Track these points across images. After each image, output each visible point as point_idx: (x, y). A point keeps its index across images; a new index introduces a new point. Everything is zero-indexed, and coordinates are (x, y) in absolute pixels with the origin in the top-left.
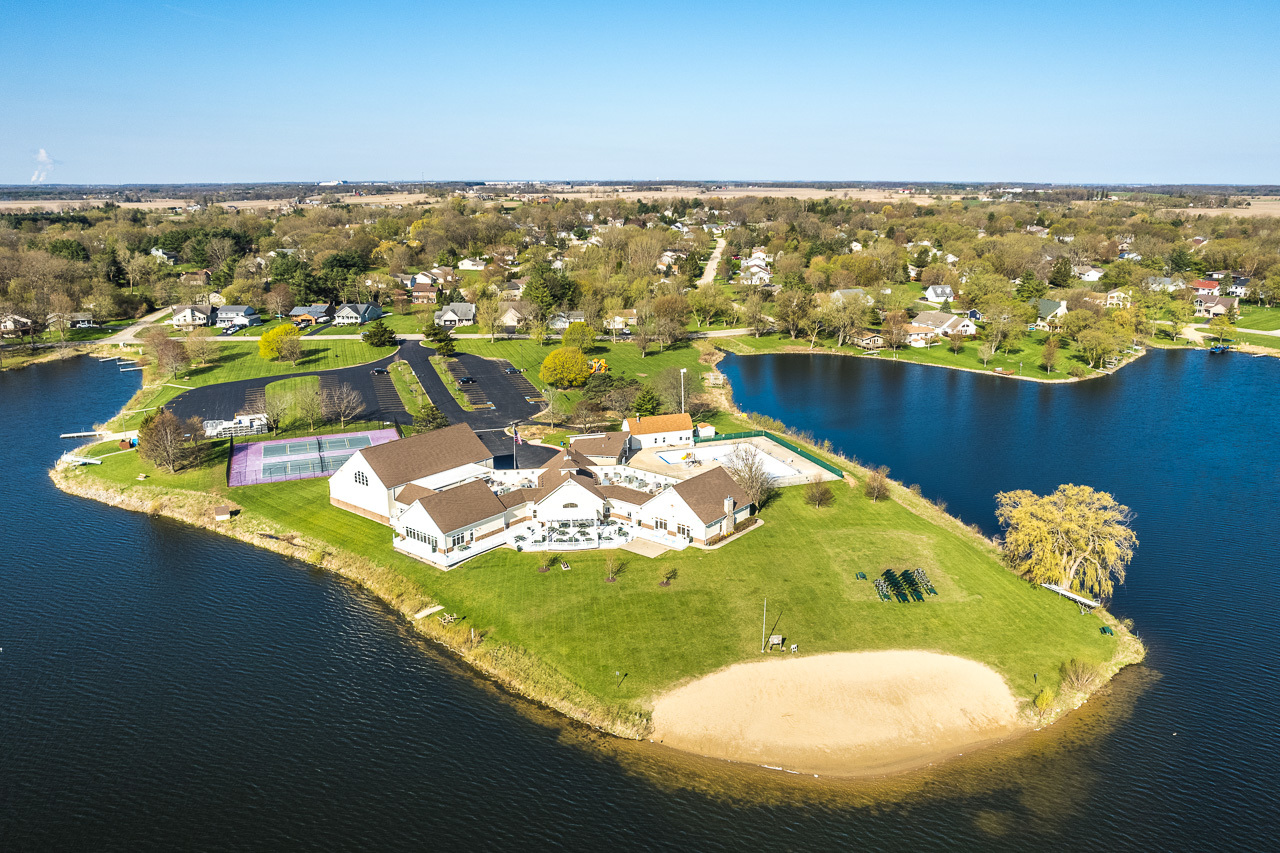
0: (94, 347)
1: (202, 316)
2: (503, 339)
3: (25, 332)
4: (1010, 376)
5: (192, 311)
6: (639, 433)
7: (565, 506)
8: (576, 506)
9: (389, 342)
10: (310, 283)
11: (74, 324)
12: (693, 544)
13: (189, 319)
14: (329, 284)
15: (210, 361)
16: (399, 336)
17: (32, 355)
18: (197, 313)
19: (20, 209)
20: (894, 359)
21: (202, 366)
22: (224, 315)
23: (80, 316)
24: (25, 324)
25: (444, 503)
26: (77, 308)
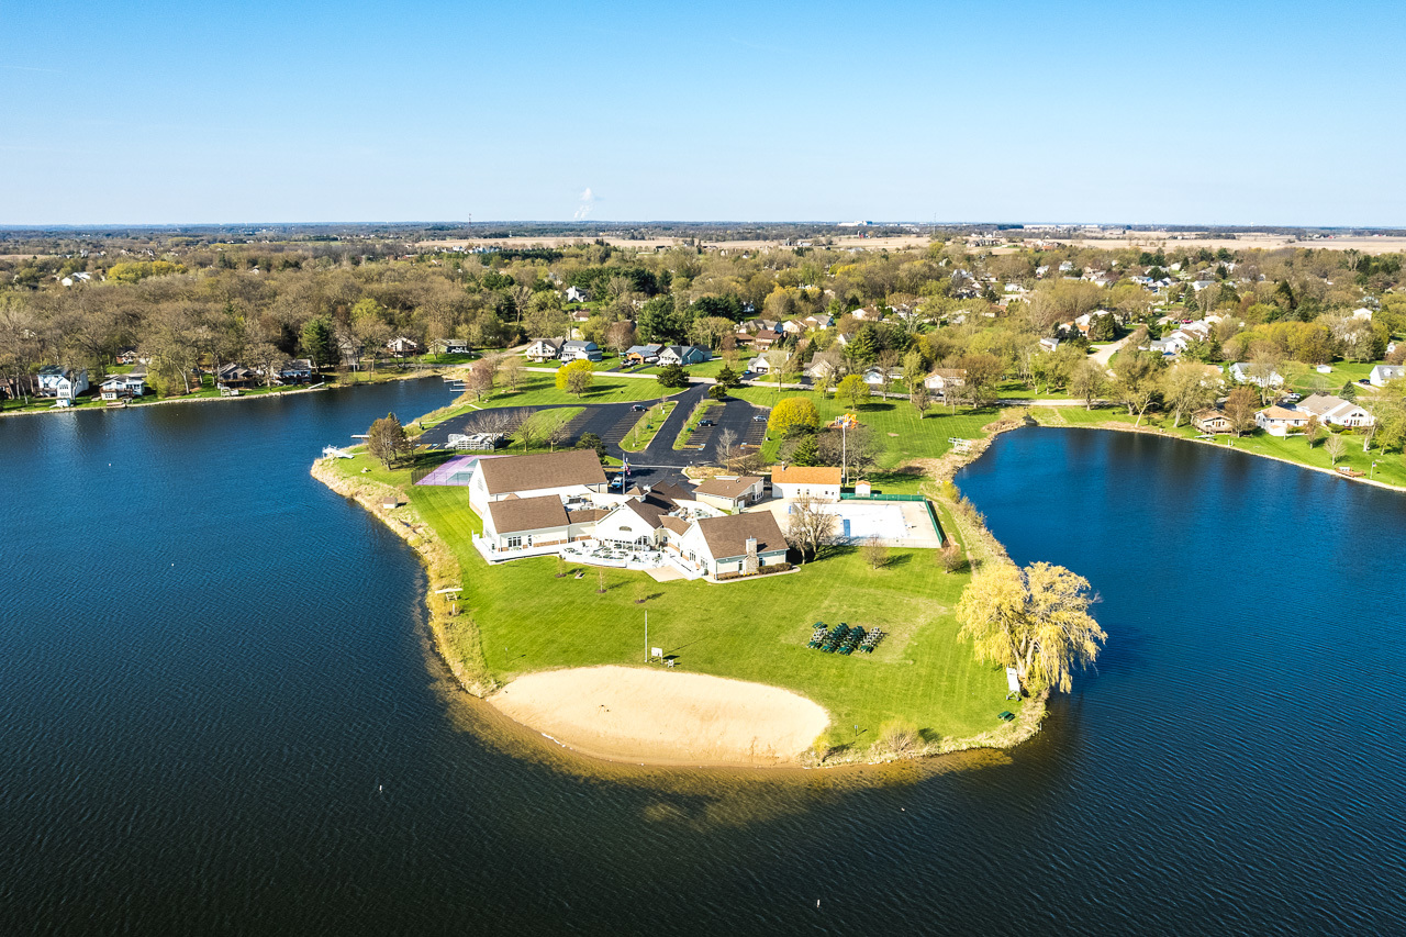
0: (453, 369)
1: (552, 349)
2: (798, 389)
3: (411, 354)
4: (1355, 479)
5: (544, 343)
6: (781, 481)
7: (620, 529)
8: (631, 530)
9: (679, 382)
10: (658, 323)
11: (450, 349)
12: (705, 577)
13: (540, 350)
14: (676, 326)
15: (518, 389)
16: (692, 380)
17: (401, 373)
18: (547, 346)
19: (524, 245)
20: (1228, 446)
21: (512, 392)
22: (569, 350)
23: (454, 342)
24: (412, 347)
25: (511, 508)
26: (453, 335)
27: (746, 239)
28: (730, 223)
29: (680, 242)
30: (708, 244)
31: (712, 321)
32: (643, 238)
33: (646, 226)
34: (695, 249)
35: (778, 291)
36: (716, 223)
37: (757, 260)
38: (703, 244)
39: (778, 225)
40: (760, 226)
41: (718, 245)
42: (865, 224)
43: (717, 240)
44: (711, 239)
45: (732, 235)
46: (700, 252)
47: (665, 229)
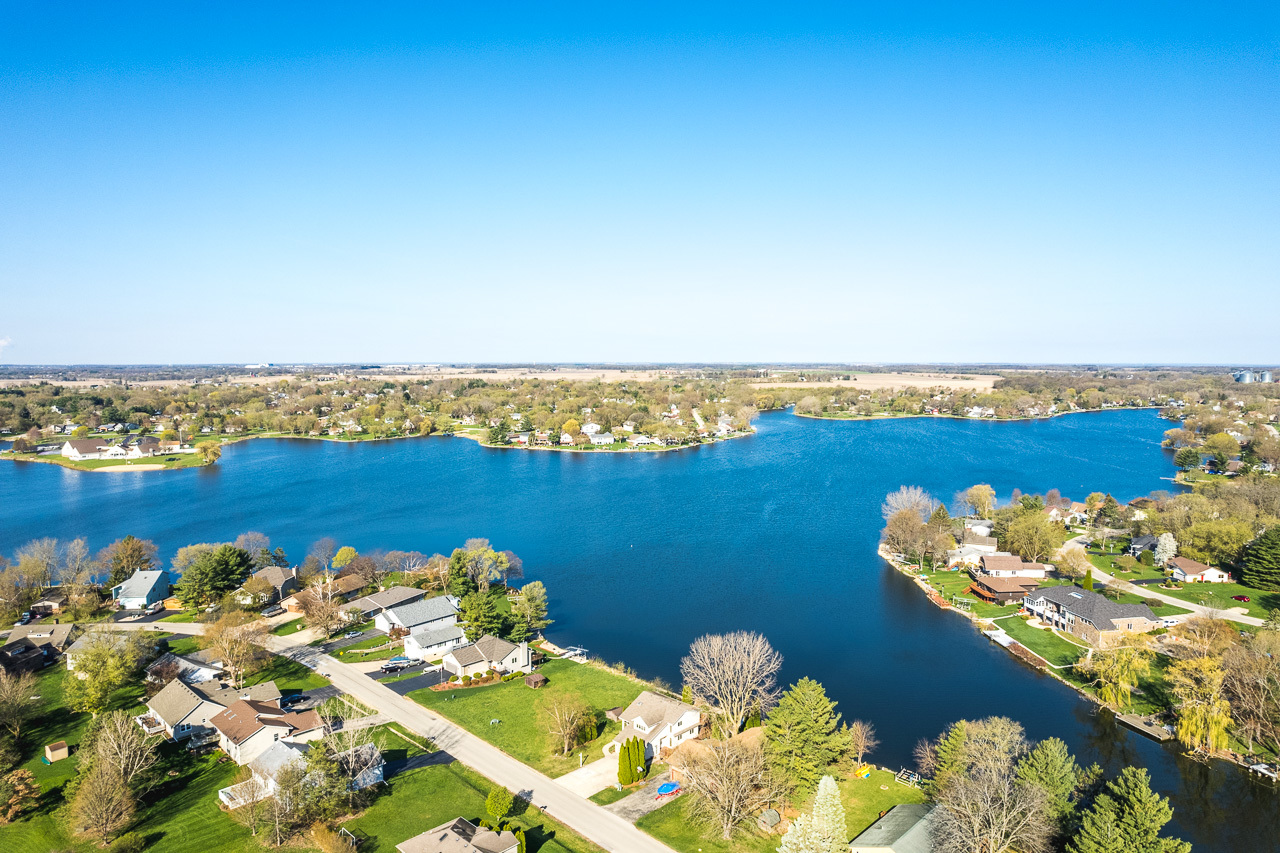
10: (111, 417)
27: (164, 379)
28: (151, 366)
29: (111, 383)
30: (133, 383)
31: (139, 414)
32: (75, 380)
33: (72, 368)
34: (124, 387)
35: (173, 403)
36: (139, 367)
37: (166, 392)
38: (129, 383)
39: (193, 367)
40: (177, 368)
41: (141, 384)
42: (267, 366)
43: (141, 380)
44: (134, 380)
45: (153, 377)
46: (127, 389)
47: (91, 372)
